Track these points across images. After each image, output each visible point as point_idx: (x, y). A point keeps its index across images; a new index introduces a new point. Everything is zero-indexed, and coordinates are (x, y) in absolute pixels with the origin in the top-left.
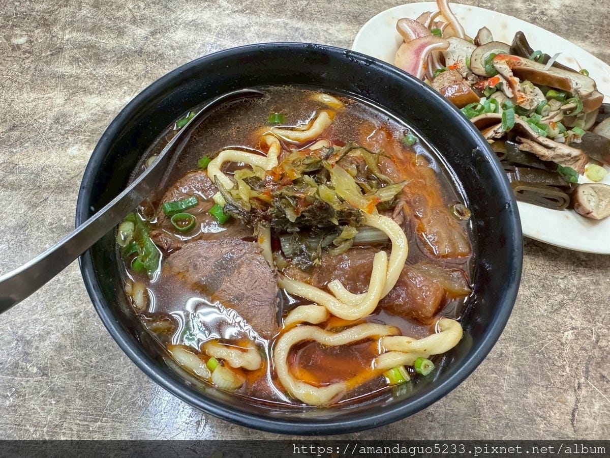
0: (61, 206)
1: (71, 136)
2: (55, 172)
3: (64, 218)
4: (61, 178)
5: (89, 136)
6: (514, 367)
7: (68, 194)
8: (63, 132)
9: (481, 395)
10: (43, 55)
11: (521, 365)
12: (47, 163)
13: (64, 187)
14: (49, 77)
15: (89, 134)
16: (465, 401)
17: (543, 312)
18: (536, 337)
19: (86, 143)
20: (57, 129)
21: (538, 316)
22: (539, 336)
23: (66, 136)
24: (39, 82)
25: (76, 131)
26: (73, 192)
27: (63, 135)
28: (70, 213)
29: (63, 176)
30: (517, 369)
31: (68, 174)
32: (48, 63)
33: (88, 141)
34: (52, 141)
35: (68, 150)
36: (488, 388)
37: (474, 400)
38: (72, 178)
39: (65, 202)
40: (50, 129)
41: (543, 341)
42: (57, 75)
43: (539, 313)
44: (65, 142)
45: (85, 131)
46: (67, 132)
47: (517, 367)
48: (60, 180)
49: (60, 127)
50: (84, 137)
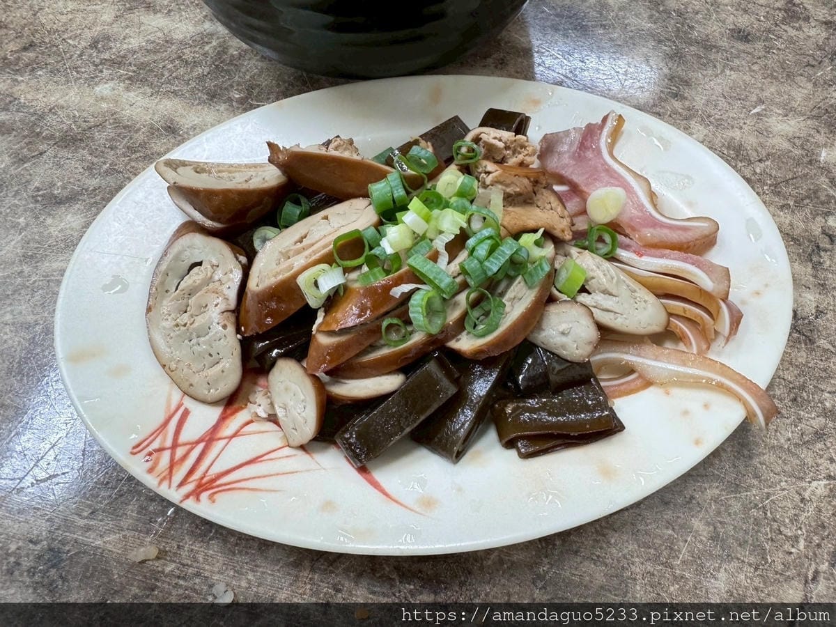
0: (60, 166)
1: (107, 69)
2: (68, 116)
3: (60, 184)
4: (73, 126)
5: (134, 72)
6: (708, 524)
7: (76, 151)
8: (98, 61)
9: (637, 560)
11: (721, 523)
12: (61, 102)
13: (74, 140)
15: (135, 68)
16: (606, 565)
17: (783, 441)
18: (760, 482)
19: (126, 81)
20: (90, 55)
21: (773, 447)
22: (766, 480)
23: (100, 67)
25: (116, 63)
26: (84, 149)
27: (96, 66)
28: (69, 178)
29: (78, 124)
30: (711, 528)
31: (85, 121)
33: (129, 78)
34: (78, 72)
35: (96, 88)
36: (652, 551)
37: (623, 567)
38: (90, 128)
39: (67, 161)
40: (80, 56)
41: (770, 490)
43: (775, 442)
44: (97, 77)
45: (130, 64)
46: (103, 62)
47: (713, 525)
48: (71, 129)
49: (95, 54)
50: (125, 72)
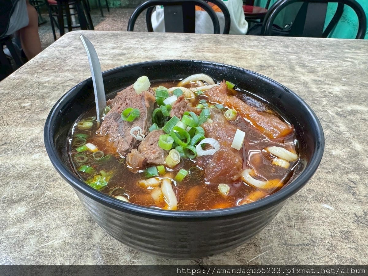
10: (36, 111)
14: (35, 121)
24: (29, 122)
32: (37, 114)
42: (41, 119)
